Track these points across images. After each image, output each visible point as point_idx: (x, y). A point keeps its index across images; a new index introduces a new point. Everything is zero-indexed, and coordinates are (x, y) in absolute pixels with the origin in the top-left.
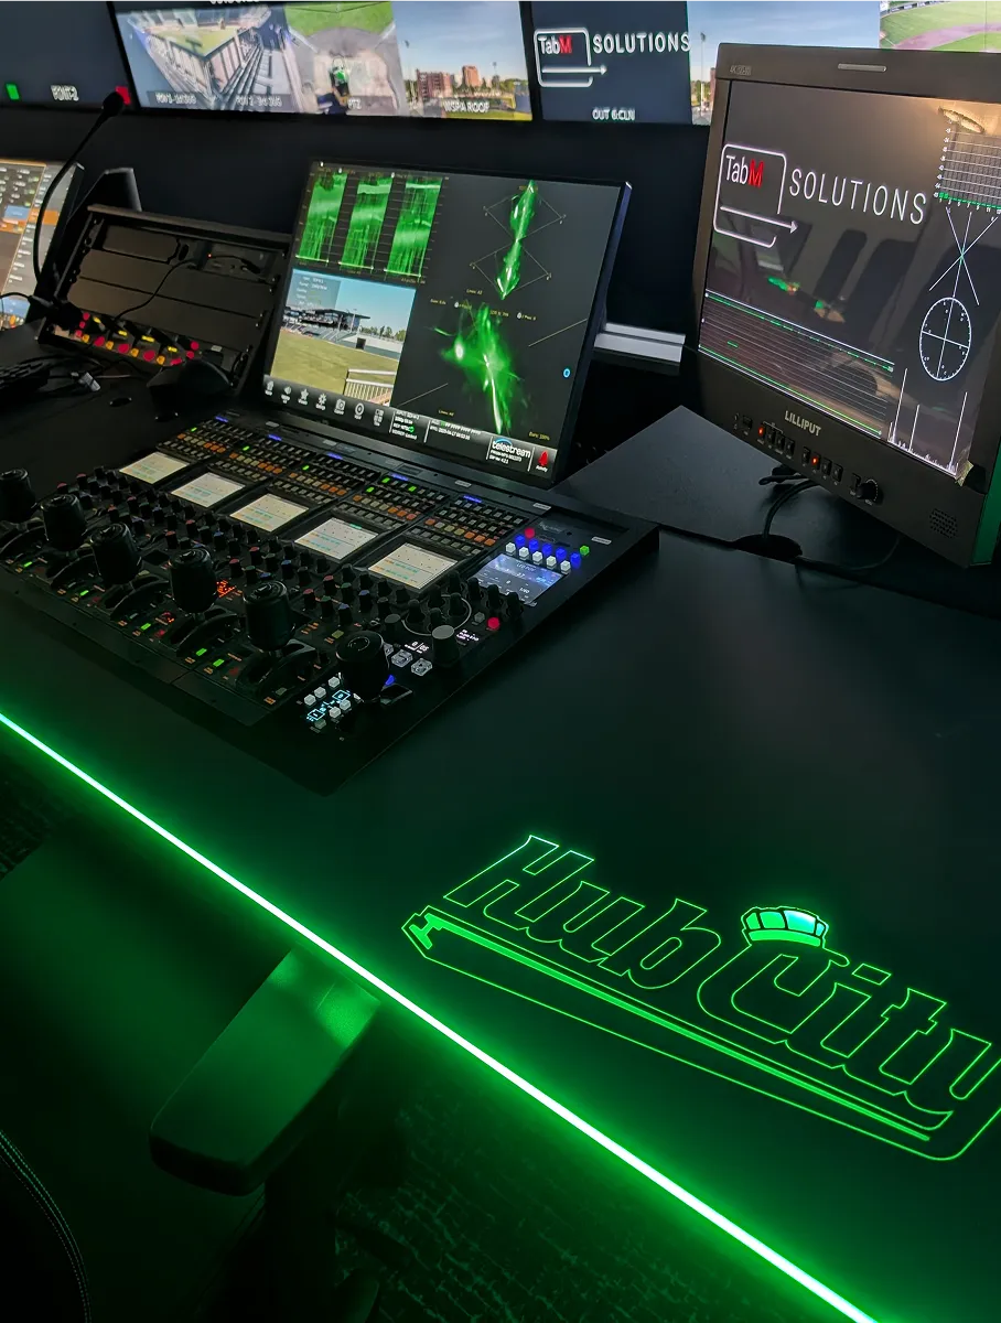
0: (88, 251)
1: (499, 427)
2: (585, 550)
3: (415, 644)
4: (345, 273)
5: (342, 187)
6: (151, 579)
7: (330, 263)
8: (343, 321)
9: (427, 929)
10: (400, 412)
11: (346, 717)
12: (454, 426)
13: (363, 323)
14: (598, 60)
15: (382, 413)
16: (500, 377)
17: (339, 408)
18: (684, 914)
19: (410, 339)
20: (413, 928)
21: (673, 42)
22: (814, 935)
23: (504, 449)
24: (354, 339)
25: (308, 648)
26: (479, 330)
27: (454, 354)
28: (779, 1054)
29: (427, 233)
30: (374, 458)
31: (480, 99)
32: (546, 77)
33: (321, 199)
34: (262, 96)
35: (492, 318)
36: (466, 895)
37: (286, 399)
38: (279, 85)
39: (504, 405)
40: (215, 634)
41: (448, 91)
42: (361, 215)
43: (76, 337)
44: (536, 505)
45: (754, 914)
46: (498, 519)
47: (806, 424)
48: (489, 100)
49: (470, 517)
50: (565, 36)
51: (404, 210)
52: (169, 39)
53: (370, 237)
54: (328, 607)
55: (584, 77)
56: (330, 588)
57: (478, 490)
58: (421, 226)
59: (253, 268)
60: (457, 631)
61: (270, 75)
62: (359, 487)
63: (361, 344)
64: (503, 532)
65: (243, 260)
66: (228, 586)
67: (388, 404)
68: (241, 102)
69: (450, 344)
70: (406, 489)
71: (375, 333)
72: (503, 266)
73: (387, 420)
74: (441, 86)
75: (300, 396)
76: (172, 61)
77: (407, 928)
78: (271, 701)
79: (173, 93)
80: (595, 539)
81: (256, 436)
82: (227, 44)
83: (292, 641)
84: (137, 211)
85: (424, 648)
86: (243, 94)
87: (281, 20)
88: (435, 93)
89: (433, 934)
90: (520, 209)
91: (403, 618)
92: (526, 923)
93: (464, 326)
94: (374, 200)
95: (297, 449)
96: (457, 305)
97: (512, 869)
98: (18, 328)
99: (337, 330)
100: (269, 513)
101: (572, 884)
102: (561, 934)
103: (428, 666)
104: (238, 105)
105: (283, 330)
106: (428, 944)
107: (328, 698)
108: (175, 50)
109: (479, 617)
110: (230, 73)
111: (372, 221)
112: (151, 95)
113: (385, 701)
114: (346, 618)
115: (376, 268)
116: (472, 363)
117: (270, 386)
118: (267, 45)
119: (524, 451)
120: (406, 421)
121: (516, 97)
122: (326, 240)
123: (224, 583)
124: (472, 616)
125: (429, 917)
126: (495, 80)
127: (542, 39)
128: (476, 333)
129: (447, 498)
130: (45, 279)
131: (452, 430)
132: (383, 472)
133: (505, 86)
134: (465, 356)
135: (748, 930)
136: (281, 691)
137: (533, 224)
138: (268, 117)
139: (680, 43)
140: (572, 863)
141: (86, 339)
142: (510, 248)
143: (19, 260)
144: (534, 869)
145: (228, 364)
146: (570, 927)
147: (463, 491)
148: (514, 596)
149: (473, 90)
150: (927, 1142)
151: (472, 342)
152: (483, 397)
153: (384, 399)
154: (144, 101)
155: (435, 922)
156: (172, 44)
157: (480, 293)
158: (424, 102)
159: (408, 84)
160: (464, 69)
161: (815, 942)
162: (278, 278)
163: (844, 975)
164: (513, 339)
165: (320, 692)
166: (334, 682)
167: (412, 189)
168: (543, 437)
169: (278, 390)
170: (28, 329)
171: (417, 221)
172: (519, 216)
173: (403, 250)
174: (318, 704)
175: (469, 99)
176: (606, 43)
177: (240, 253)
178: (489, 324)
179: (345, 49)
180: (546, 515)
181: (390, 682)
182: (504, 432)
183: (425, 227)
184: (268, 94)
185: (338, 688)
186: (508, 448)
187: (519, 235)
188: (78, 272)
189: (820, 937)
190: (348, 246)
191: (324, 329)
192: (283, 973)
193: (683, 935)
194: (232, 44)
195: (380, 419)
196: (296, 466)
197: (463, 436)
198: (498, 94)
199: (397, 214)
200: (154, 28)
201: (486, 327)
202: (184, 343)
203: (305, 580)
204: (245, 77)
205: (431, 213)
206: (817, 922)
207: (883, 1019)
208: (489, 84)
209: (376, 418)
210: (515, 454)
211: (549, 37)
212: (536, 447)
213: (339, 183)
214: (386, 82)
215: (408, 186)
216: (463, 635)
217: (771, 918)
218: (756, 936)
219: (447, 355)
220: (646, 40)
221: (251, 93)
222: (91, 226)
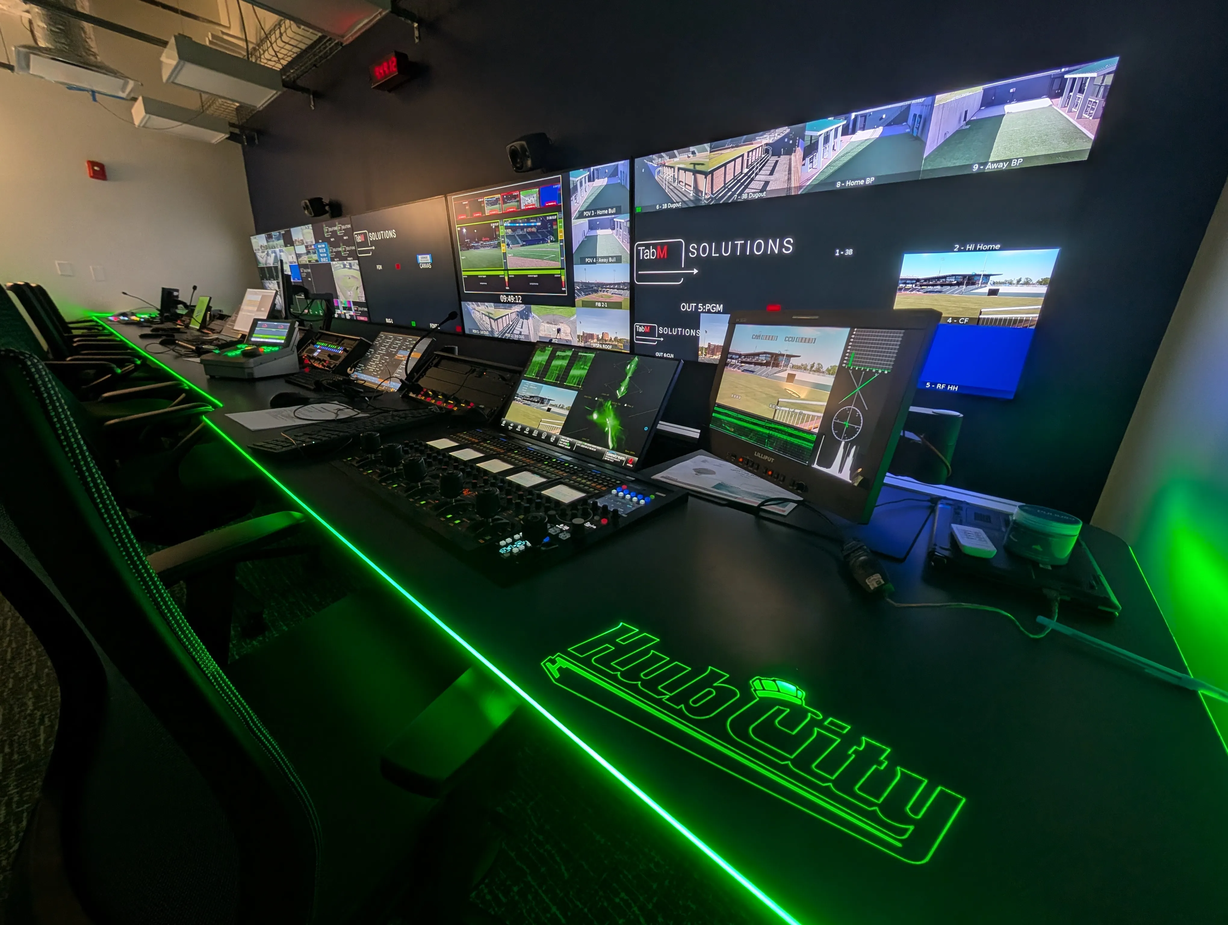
0: (431, 367)
1: (611, 447)
2: (653, 497)
3: (562, 525)
4: (546, 383)
5: (550, 352)
6: (430, 484)
7: (540, 378)
8: (542, 401)
9: (557, 666)
10: (563, 437)
11: (521, 553)
12: (589, 445)
13: (551, 402)
14: (660, 336)
15: (555, 437)
16: (613, 427)
17: (535, 434)
18: (715, 677)
19: (572, 410)
20: (549, 665)
21: (693, 332)
22: (796, 697)
23: (611, 456)
24: (546, 408)
25: (505, 521)
26: (605, 409)
27: (593, 417)
28: (785, 770)
29: (586, 371)
30: (549, 452)
31: (609, 344)
32: (637, 339)
33: (539, 356)
34: (517, 334)
35: (612, 405)
36: (581, 650)
37: (510, 428)
38: (525, 331)
39: (614, 438)
40: (459, 510)
41: (595, 340)
42: (555, 363)
43: (419, 397)
44: (628, 477)
45: (758, 681)
46: (609, 480)
47: (766, 457)
48: (611, 345)
49: (593, 477)
50: (647, 326)
51: (576, 362)
52: (481, 312)
53: (559, 371)
54: (518, 505)
55: (654, 341)
56: (521, 497)
57: (598, 468)
58: (583, 369)
59: (503, 379)
60: (585, 522)
61: (522, 328)
62: (541, 461)
63: (549, 410)
64: (611, 485)
65: (499, 375)
66: (469, 491)
67: (558, 434)
68: (508, 335)
69: (591, 413)
70: (564, 464)
71: (556, 406)
72: (620, 386)
73: (557, 440)
74: (593, 339)
75: (517, 427)
76: (481, 319)
77: (544, 664)
78: (481, 541)
79: (480, 330)
80: (658, 493)
81: (494, 438)
82: (505, 316)
83: (496, 517)
84: (456, 355)
85: (567, 528)
86: (509, 333)
87: (530, 311)
88: (590, 340)
89: (560, 670)
90: (631, 366)
91: (557, 514)
92: (618, 670)
93: (600, 408)
94: (563, 358)
95: (512, 444)
96: (596, 399)
97: (610, 639)
98: (393, 392)
99: (539, 404)
100: (495, 466)
101: (647, 651)
102: (639, 679)
103: (568, 536)
104: (506, 337)
105: (514, 403)
106: (557, 675)
107: (513, 543)
108: (483, 315)
109: (597, 518)
110: (505, 325)
111: (561, 366)
112: (471, 330)
113: (543, 548)
114: (527, 510)
115: (561, 381)
116: (601, 421)
117: (504, 422)
118: (522, 318)
119: (621, 457)
120: (566, 441)
121: (624, 345)
122: (539, 371)
123: (467, 490)
124: (593, 518)
125: (558, 659)
126: (616, 339)
127: (638, 326)
128: (604, 410)
129: (583, 470)
130: (410, 376)
131: (588, 446)
132: (553, 457)
133: (620, 341)
134: (598, 418)
135: (755, 690)
136: (488, 538)
137: (635, 373)
138: (519, 342)
139: (696, 333)
140: (646, 640)
141: (423, 398)
142: (624, 380)
143: (401, 369)
144: (623, 640)
145: (487, 412)
146: (645, 675)
147: (593, 468)
148: (616, 512)
149: (606, 341)
150: (900, 848)
151: (601, 412)
152: (605, 435)
153: (557, 432)
154: (467, 332)
155: (562, 662)
156: (482, 314)
157: (608, 395)
158: (584, 343)
159: (579, 336)
160: (603, 333)
161: (798, 702)
162: (514, 383)
163: (820, 724)
164: (620, 413)
165: (509, 540)
166: (517, 537)
167: (581, 355)
168: (631, 452)
169: (508, 424)
170: (398, 393)
171: (582, 366)
172: (630, 369)
173: (574, 377)
174: (507, 546)
175: (604, 344)
176: (665, 330)
177: (498, 372)
178: (611, 407)
179: (554, 322)
180: (632, 481)
181: (546, 540)
182: (613, 449)
183: (585, 369)
184: (520, 334)
185: (518, 540)
186: (614, 456)
187: (629, 375)
188: (425, 374)
189: (801, 699)
190: (549, 373)
191: (533, 403)
192: (465, 679)
193: (716, 688)
194: (507, 316)
195: (554, 439)
196: (512, 451)
197: (593, 449)
198: (616, 343)
199: (573, 364)
200: (477, 308)
201: (609, 408)
202: (467, 403)
203: (508, 493)
204: (511, 328)
205: (589, 364)
206: (797, 690)
207: (850, 756)
208: (613, 339)
209: (551, 439)
210: (617, 458)
211: (641, 326)
212: (627, 456)
213: (549, 350)
214: (570, 335)
215: (580, 354)
216: (588, 525)
217: (768, 683)
218: (760, 694)
219: (589, 417)
220: (682, 331)
221: (512, 333)
222: (434, 359)
